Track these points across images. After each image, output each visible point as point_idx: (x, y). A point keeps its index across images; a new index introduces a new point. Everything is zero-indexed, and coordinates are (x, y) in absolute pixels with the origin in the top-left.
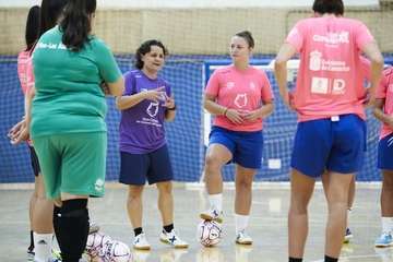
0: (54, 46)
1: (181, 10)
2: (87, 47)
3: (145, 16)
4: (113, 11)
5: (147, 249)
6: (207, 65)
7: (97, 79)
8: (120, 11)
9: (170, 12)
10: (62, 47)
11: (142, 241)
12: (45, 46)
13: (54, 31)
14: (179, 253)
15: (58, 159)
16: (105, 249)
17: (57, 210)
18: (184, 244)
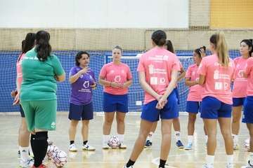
0: (32, 58)
1: (94, 30)
2: (49, 58)
3: (77, 32)
4: (62, 30)
5: (75, 151)
6: (107, 56)
7: (52, 74)
8: (65, 30)
9: (89, 30)
10: (36, 58)
11: (73, 147)
12: (27, 58)
13: (33, 50)
14: (90, 153)
15: (33, 112)
16: (54, 154)
17: (33, 136)
18: (93, 148)
